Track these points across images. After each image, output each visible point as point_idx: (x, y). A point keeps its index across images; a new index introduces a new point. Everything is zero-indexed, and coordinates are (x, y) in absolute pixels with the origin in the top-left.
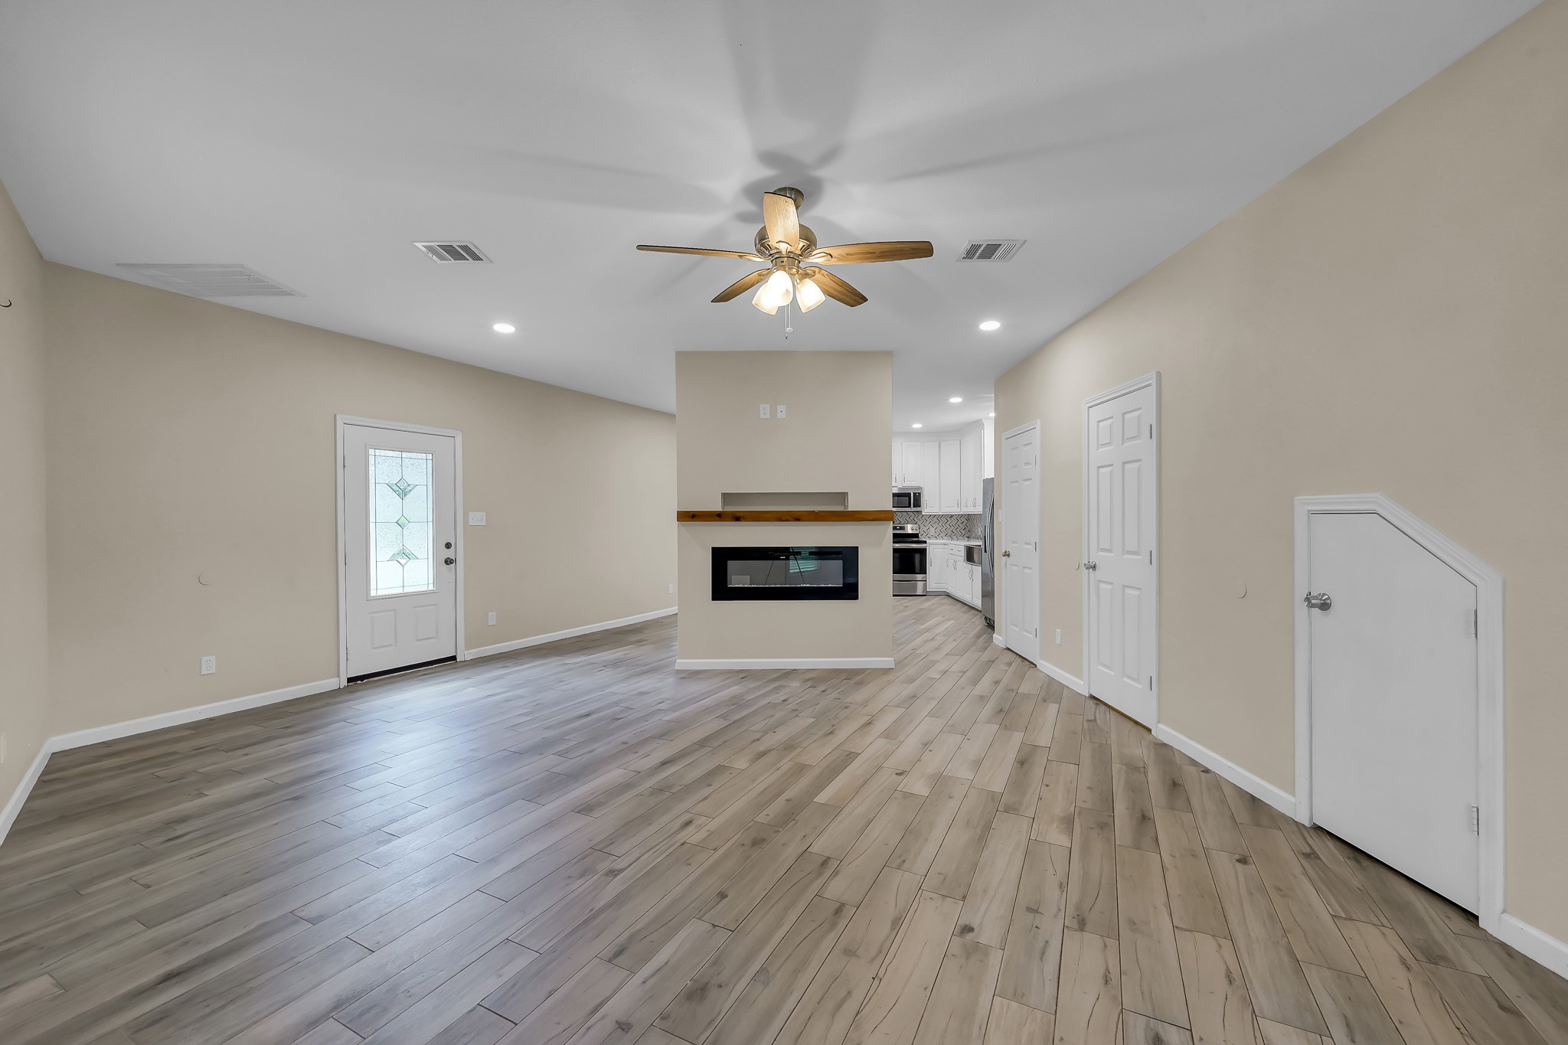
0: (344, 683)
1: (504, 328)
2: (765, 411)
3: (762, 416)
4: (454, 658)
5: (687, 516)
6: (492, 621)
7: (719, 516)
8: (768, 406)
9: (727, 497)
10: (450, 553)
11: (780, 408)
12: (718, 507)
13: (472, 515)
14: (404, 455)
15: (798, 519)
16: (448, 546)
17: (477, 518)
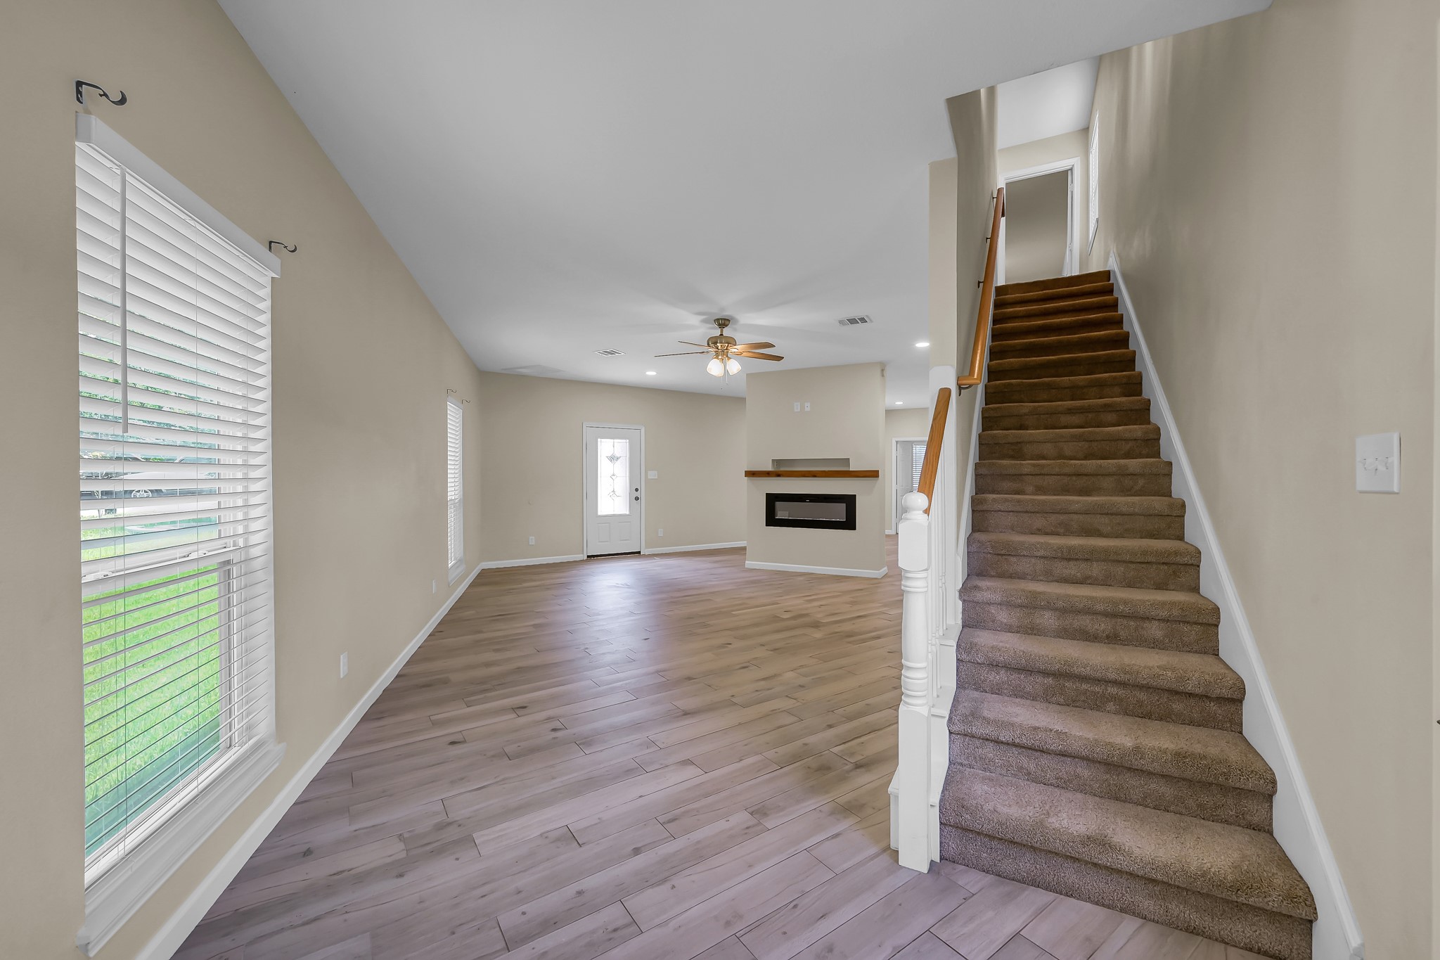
0: (586, 558)
1: (651, 373)
2: (797, 407)
3: (796, 410)
4: (639, 552)
5: (751, 474)
6: (661, 534)
7: (768, 474)
8: (799, 404)
9: (777, 462)
10: (637, 494)
11: (806, 404)
12: (770, 468)
13: (649, 473)
14: (615, 440)
15: (815, 476)
16: (637, 490)
17: (653, 475)
